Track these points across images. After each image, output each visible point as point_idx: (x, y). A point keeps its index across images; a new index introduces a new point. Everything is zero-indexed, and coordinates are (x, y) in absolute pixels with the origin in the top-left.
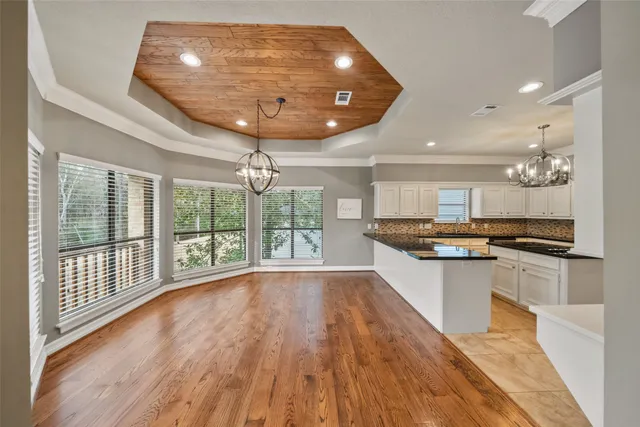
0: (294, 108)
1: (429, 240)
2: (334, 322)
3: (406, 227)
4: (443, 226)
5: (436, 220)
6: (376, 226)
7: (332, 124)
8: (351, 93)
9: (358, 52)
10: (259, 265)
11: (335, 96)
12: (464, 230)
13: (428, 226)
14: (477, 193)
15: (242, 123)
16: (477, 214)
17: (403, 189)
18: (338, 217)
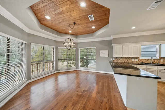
0: (79, 25)
3: (126, 60)
4: (144, 60)
6: (114, 59)
7: (93, 27)
8: (92, 15)
10: (79, 68)
15: (70, 32)
17: (124, 46)
18: (100, 56)
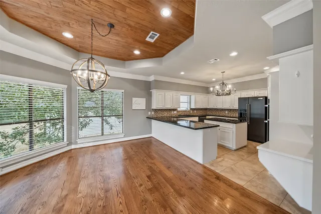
0: (118, 35)
1: (175, 119)
2: (150, 173)
5: (179, 109)
6: (153, 113)
7: (137, 52)
8: (158, 35)
9: (178, 9)
10: (76, 143)
11: (148, 34)
12: (188, 113)
13: (175, 112)
14: (193, 97)
15: (68, 35)
16: (193, 107)
17: (166, 94)
18: (133, 108)
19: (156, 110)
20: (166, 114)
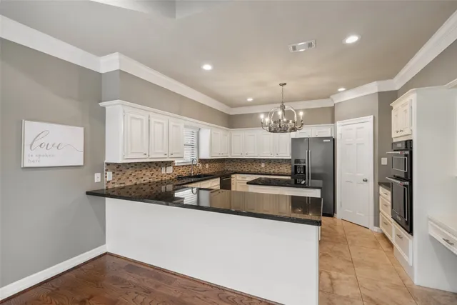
1: (170, 188)
3: (149, 174)
5: (177, 162)
6: (109, 176)
12: (196, 171)
13: (170, 170)
17: (152, 120)
18: (27, 164)
19: (118, 165)
20: (147, 177)
